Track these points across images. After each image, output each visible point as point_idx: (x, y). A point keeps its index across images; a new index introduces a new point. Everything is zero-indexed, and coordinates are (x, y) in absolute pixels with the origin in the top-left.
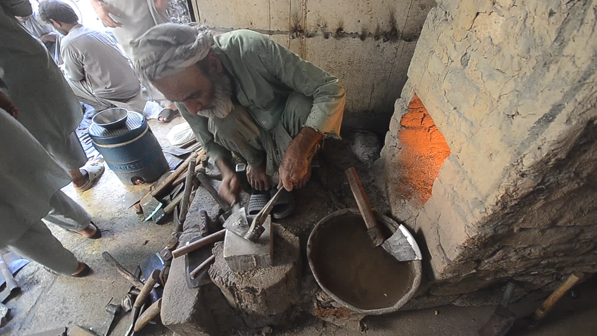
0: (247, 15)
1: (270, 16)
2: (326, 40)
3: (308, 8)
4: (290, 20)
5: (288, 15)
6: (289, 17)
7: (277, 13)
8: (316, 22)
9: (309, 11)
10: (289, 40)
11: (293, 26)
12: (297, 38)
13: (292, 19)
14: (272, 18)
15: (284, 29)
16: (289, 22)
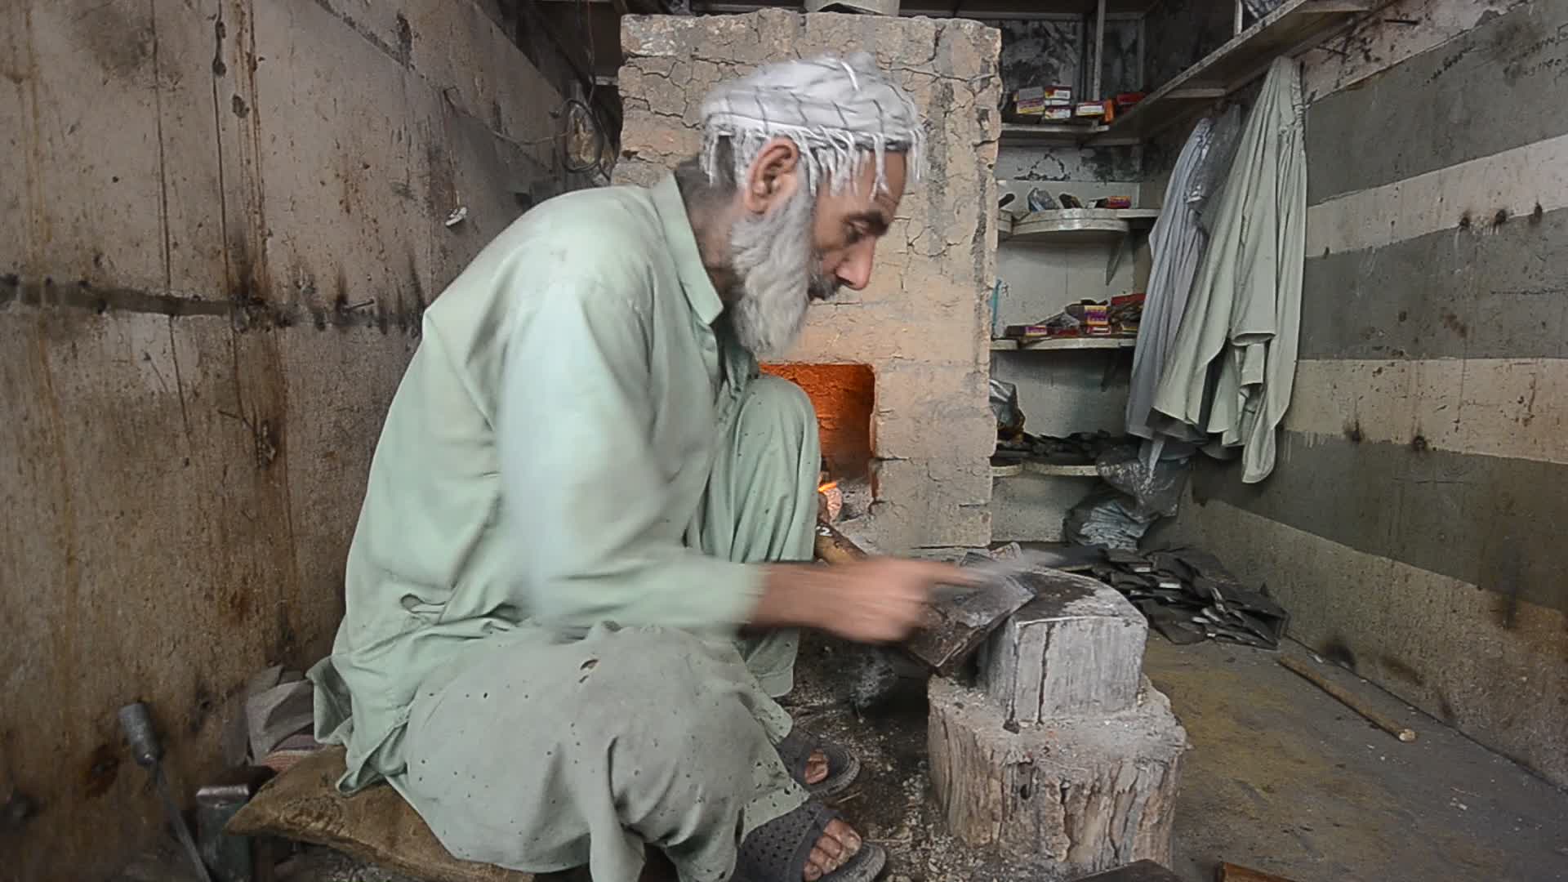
0: (82, 219)
1: (167, 234)
2: (322, 334)
3: (269, 224)
4: (226, 256)
5: (219, 238)
6: (220, 247)
7: (188, 228)
8: (290, 273)
9: (270, 234)
10: (231, 336)
11: (237, 281)
12: (251, 330)
13: (233, 256)
14: (176, 245)
15: (213, 294)
16: (224, 267)
